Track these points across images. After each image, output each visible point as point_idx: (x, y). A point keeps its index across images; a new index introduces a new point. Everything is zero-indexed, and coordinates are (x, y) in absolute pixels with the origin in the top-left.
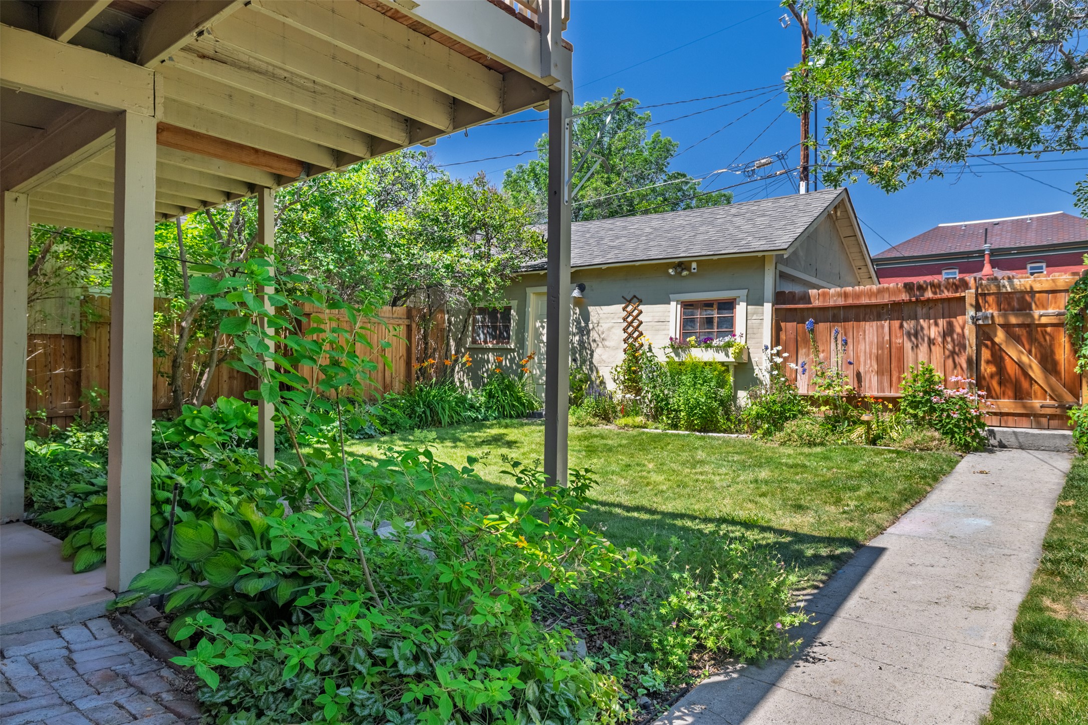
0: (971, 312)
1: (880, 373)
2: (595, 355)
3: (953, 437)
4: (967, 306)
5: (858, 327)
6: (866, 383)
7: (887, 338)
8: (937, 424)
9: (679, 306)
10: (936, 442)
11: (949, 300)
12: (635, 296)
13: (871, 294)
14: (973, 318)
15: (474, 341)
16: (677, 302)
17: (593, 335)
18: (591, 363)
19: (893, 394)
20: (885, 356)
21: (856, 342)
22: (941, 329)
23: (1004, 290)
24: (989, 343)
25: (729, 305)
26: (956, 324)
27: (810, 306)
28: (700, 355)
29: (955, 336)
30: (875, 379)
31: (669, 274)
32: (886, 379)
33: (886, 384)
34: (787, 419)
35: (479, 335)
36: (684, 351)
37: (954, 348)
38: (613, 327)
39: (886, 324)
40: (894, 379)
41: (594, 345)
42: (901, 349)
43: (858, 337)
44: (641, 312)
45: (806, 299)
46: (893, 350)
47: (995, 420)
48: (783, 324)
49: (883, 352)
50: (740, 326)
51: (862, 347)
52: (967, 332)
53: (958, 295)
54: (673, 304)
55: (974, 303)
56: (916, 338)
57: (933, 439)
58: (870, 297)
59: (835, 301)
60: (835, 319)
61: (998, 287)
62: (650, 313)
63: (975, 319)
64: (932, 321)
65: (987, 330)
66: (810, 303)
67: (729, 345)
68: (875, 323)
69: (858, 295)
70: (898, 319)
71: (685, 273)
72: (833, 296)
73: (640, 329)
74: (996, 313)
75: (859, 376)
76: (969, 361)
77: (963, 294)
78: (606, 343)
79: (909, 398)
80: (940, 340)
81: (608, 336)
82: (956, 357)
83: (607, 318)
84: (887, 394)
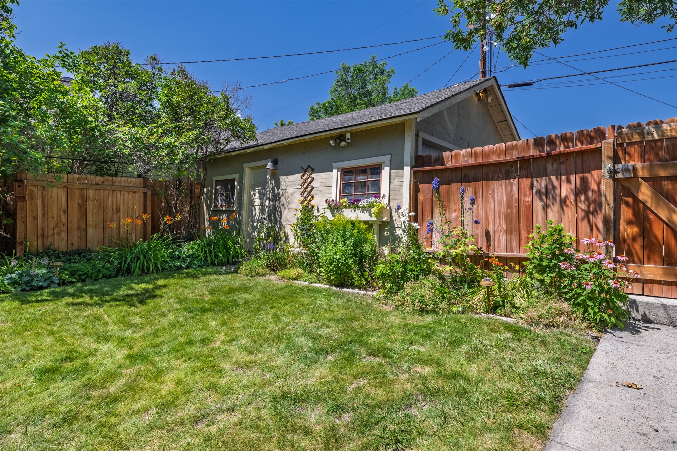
0: (608, 164)
1: (508, 232)
2: (283, 217)
3: (586, 311)
4: (604, 158)
5: (488, 186)
6: (494, 243)
7: (516, 196)
8: (566, 293)
9: (339, 173)
10: (564, 318)
11: (582, 153)
12: (309, 166)
13: (500, 152)
14: (610, 171)
15: (215, 206)
16: (338, 169)
17: (283, 200)
18: (281, 223)
19: (522, 254)
20: (514, 215)
21: (485, 202)
22: (573, 186)
23: (650, 138)
24: (630, 200)
25: (376, 170)
26: (591, 179)
27: (443, 167)
28: (350, 214)
29: (590, 193)
30: (503, 238)
31: (330, 144)
32: (514, 238)
33: (515, 244)
34: (408, 279)
35: (218, 201)
36: (338, 211)
37: (589, 207)
38: (294, 192)
39: (515, 182)
40: (523, 239)
41: (282, 208)
42: (530, 207)
43: (487, 196)
44: (313, 179)
45: (441, 161)
46: (522, 209)
47: (636, 288)
48: (420, 186)
49: (512, 211)
50: (384, 189)
51: (491, 206)
52: (603, 187)
53: (593, 146)
54: (335, 171)
55: (612, 154)
56: (547, 196)
57: (561, 313)
58: (499, 156)
59: (466, 161)
60: (465, 179)
61: (642, 134)
62: (319, 178)
63: (613, 173)
64: (563, 177)
65: (627, 184)
66: (444, 165)
67: (371, 206)
68: (504, 182)
69: (487, 155)
70: (527, 177)
71: (343, 144)
72: (464, 156)
73: (312, 193)
74: (639, 165)
75: (487, 235)
76: (606, 221)
77: (599, 145)
78: (290, 206)
79: (535, 261)
80: (572, 198)
81: (291, 199)
82: (591, 217)
83: (291, 185)
84: (516, 254)
